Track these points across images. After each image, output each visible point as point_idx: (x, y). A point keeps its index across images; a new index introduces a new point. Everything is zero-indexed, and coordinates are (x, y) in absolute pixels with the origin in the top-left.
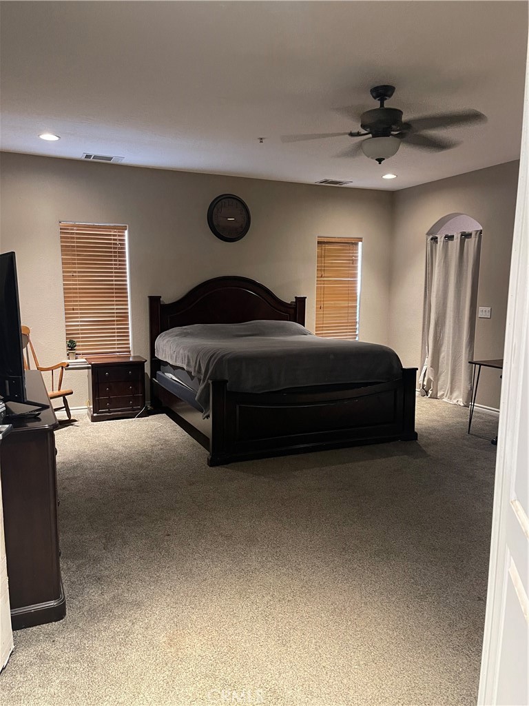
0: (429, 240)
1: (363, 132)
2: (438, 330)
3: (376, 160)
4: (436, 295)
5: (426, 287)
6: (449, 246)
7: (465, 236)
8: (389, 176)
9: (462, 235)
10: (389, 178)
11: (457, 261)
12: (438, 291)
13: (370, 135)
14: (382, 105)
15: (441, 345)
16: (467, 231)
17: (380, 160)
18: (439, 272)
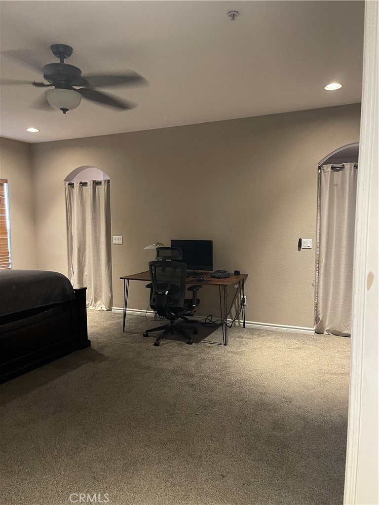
0: (67, 184)
1: (46, 83)
2: (81, 256)
3: (61, 109)
4: (77, 228)
5: (67, 222)
6: (84, 191)
7: (96, 183)
8: (32, 130)
9: (94, 183)
10: (32, 132)
11: (92, 202)
12: (78, 225)
13: (54, 87)
14: (62, 61)
15: (84, 267)
16: (98, 180)
17: (65, 110)
18: (78, 210)
